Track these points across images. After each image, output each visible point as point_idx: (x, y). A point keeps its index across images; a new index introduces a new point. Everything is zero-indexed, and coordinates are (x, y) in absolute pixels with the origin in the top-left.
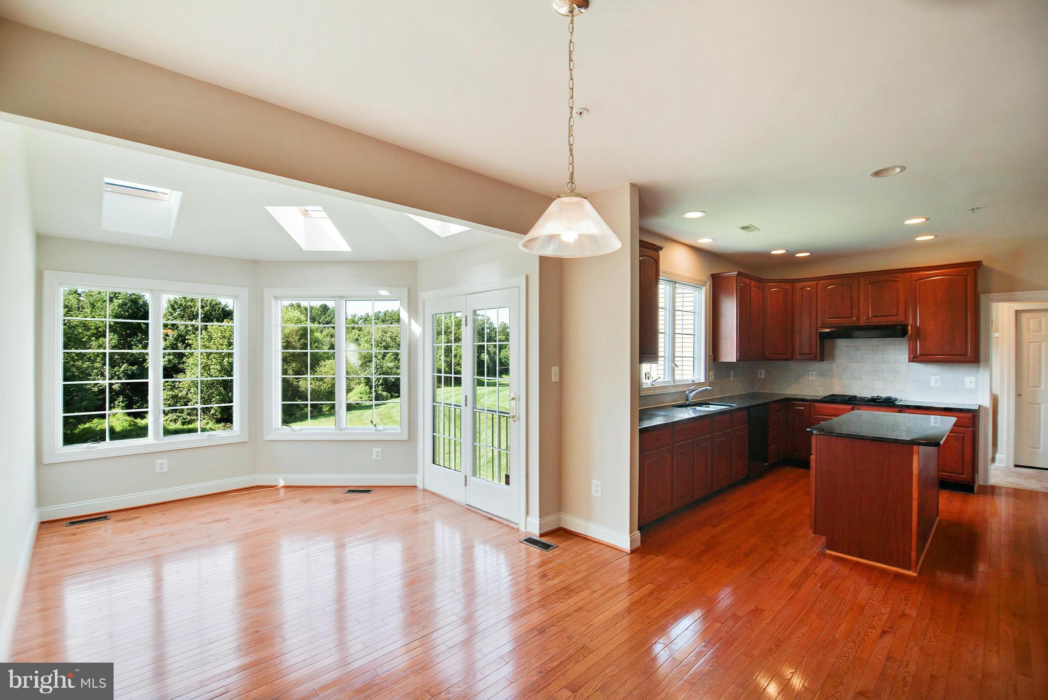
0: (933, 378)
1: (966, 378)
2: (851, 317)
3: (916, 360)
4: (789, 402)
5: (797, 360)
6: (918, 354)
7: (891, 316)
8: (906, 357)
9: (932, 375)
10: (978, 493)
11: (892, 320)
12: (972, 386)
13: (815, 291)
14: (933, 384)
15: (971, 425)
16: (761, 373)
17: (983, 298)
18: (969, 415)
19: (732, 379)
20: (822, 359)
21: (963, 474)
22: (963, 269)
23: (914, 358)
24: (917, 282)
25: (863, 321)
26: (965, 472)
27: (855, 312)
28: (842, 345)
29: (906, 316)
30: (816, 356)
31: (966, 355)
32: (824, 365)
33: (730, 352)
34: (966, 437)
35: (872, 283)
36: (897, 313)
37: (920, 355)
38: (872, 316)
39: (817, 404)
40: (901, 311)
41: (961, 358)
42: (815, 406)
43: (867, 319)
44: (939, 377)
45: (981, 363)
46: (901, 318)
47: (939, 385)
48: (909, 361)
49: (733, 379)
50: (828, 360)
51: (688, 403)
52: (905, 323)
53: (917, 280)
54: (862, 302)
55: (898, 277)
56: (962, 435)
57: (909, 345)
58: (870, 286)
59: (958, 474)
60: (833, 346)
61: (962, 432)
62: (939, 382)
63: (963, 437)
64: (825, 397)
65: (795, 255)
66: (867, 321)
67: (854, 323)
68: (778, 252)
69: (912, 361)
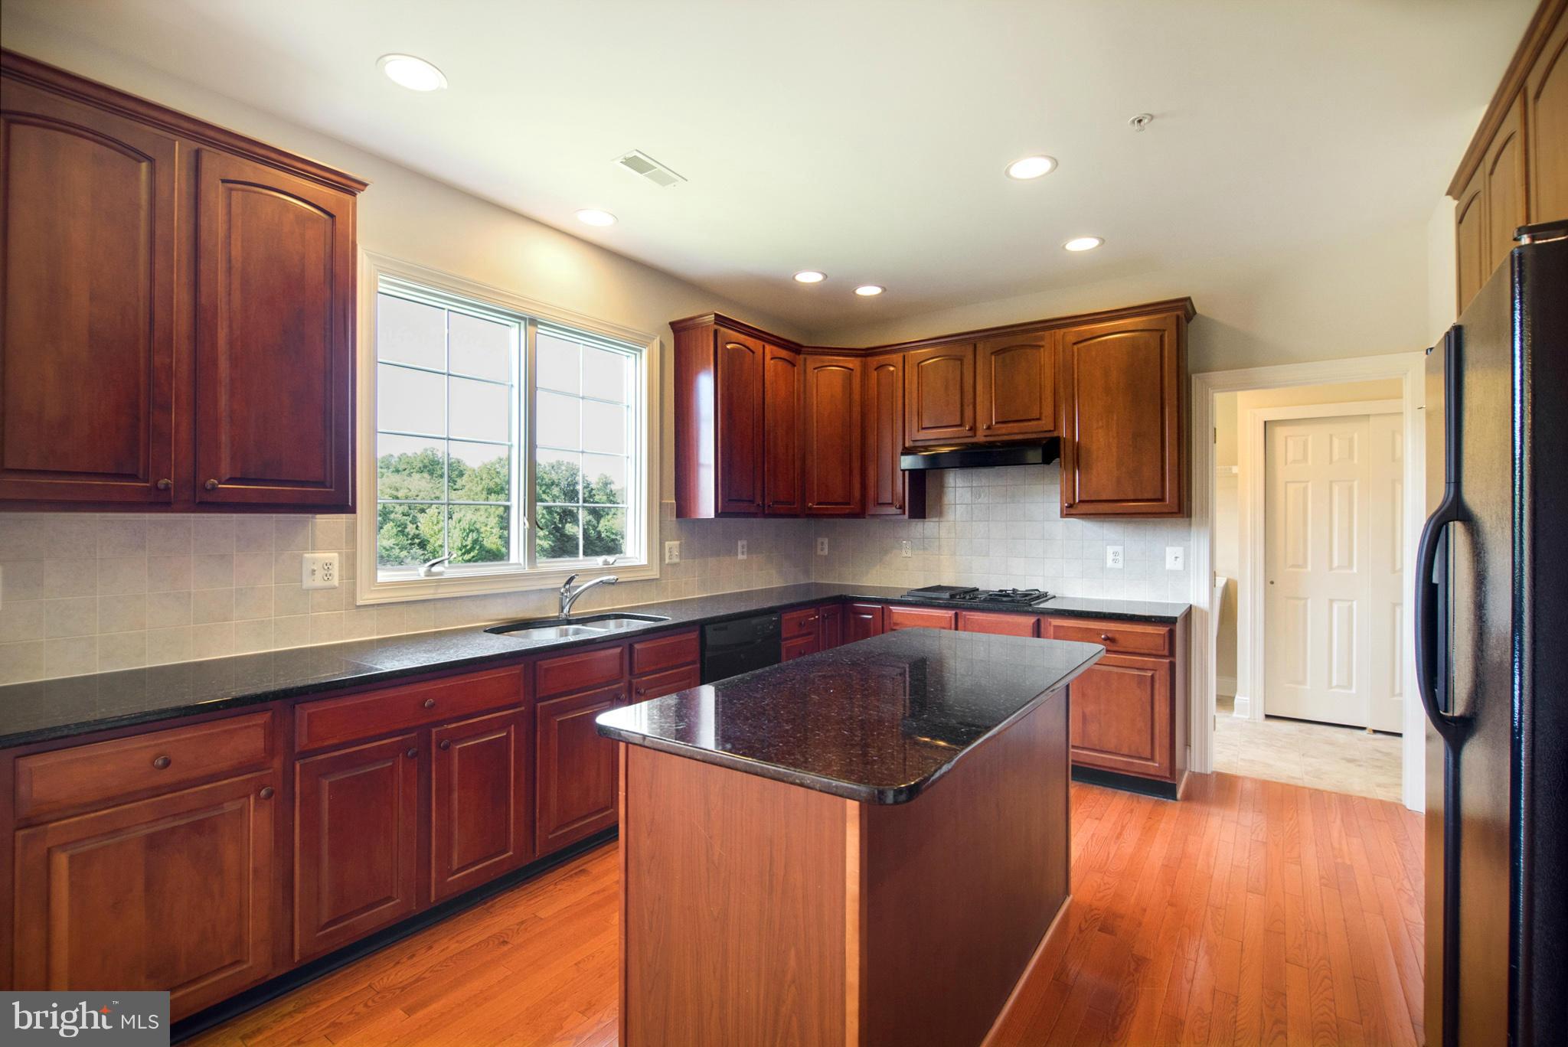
0: (1110, 550)
1: (1168, 549)
2: (960, 425)
3: (1073, 511)
5: (873, 516)
6: (1077, 501)
7: (1029, 420)
8: (1055, 505)
9: (1108, 545)
12: (1179, 565)
13: (901, 374)
14: (1110, 563)
15: (1166, 652)
16: (822, 543)
17: (1196, 381)
18: (1164, 627)
19: (740, 557)
20: (922, 515)
23: (1071, 509)
24: (1075, 347)
25: (982, 434)
26: (1157, 756)
27: (968, 413)
28: (955, 484)
29: (1056, 426)
30: (902, 506)
31: (1162, 499)
32: (928, 527)
33: (704, 498)
34: (1157, 677)
35: (996, 353)
36: (1041, 414)
37: (1080, 501)
38: (996, 423)
39: (895, 609)
40: (1048, 410)
41: (1155, 507)
42: (891, 610)
43: (989, 428)
44: (1119, 549)
45: (1193, 519)
46: (1046, 423)
47: (1120, 565)
48: (1062, 516)
49: (745, 557)
50: (932, 517)
51: (563, 616)
52: (1055, 434)
53: (1075, 344)
54: (980, 392)
55: (1041, 338)
56: (1149, 674)
57: (1063, 482)
58: (993, 357)
59: (1142, 760)
60: (943, 486)
61: (1150, 666)
62: (1120, 558)
64: (911, 592)
65: (854, 292)
66: (988, 432)
67: (967, 437)
68: (809, 278)
69: (1068, 515)
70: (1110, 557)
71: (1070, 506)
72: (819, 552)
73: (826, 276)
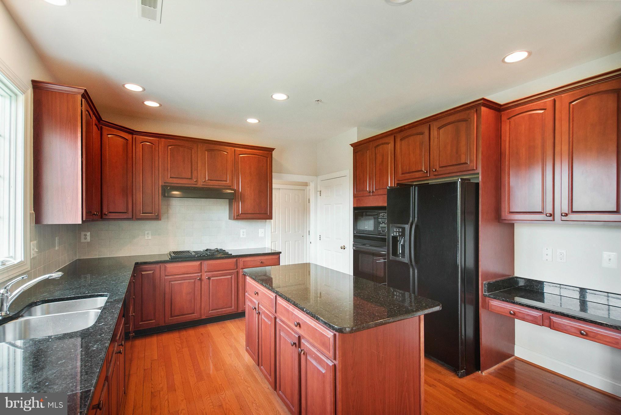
0: (242, 231)
1: (260, 230)
2: (191, 179)
3: (239, 217)
6: (240, 213)
7: (222, 181)
9: (241, 229)
11: (223, 185)
12: (263, 235)
14: (241, 236)
15: (278, 264)
16: (86, 235)
18: (277, 257)
25: (201, 183)
27: (195, 173)
28: (176, 204)
29: (232, 185)
30: (158, 215)
31: (267, 214)
32: (159, 224)
35: (208, 150)
36: (226, 179)
38: (208, 180)
39: (169, 265)
41: (264, 216)
42: (165, 266)
44: (245, 230)
46: (229, 183)
47: (245, 236)
49: (58, 248)
53: (239, 155)
54: (200, 166)
55: (227, 149)
58: (206, 152)
60: (170, 206)
62: (245, 234)
65: (143, 103)
66: (204, 183)
67: (194, 184)
68: (133, 88)
69: (236, 219)
70: (241, 233)
71: (238, 215)
72: (83, 240)
73: (144, 90)
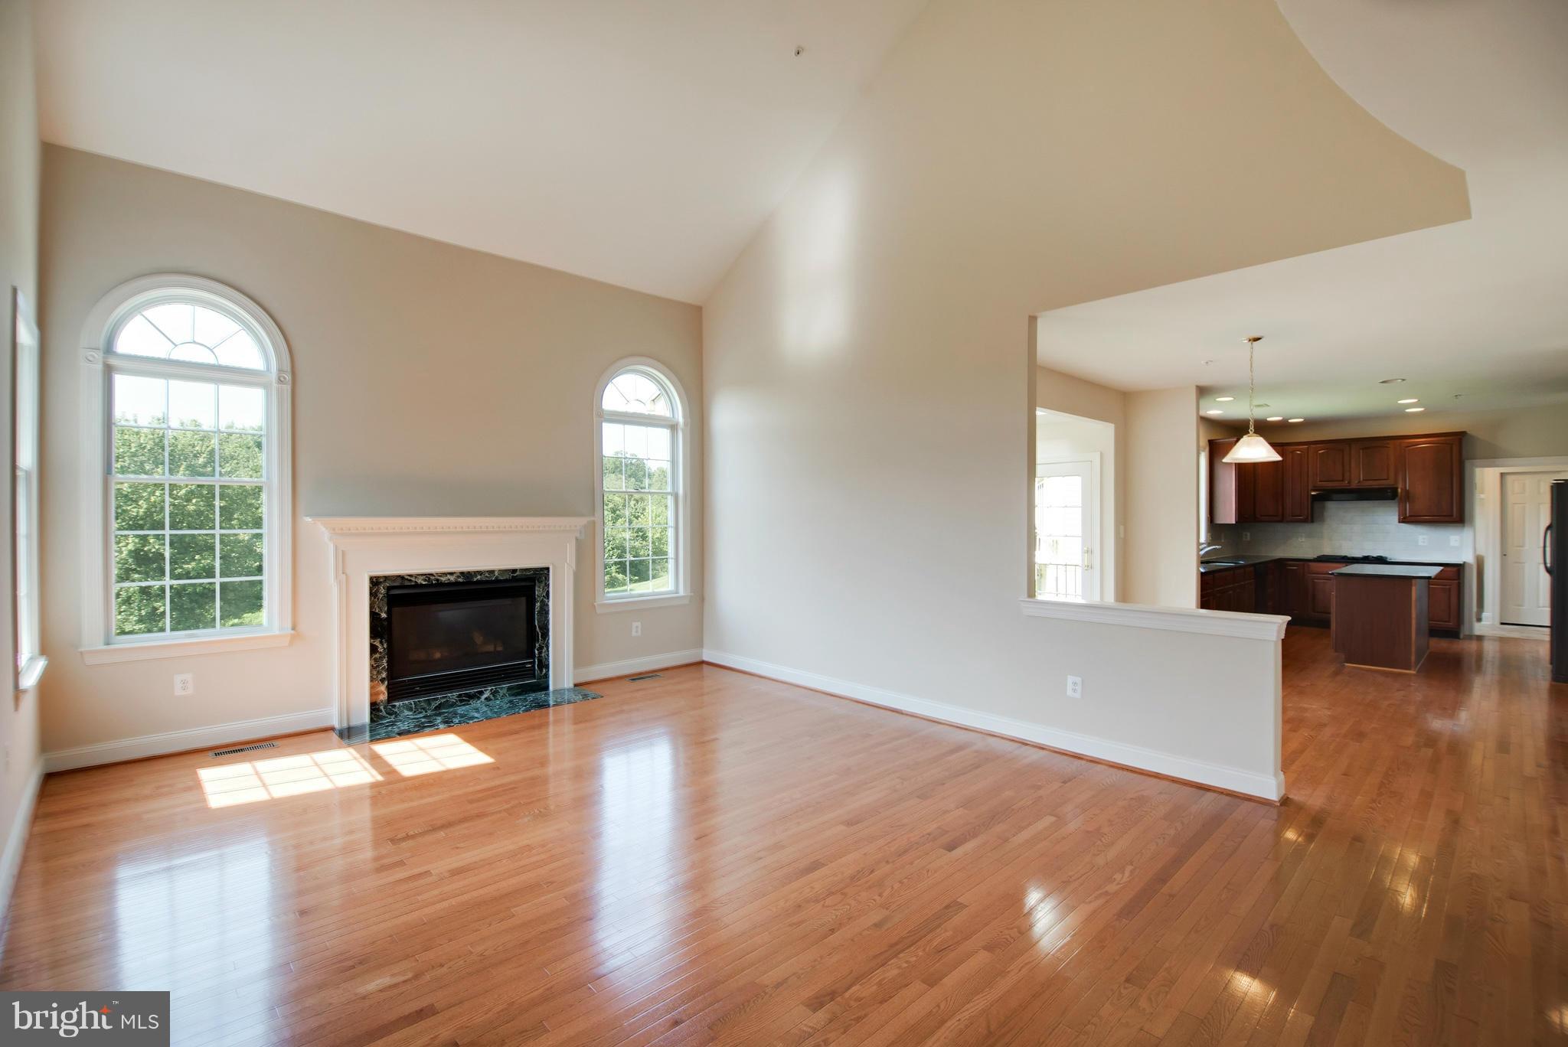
0: (1421, 538)
1: (1452, 537)
2: (1342, 481)
3: (1405, 521)
4: (1282, 563)
5: (1288, 522)
6: (1407, 516)
7: (1382, 480)
8: (1396, 518)
9: (1420, 535)
10: (1464, 639)
11: (1384, 483)
12: (1457, 544)
14: (1420, 543)
15: (1457, 579)
16: (1246, 535)
17: (1468, 464)
18: (1455, 569)
20: (1312, 521)
21: (1449, 622)
22: (1451, 438)
23: (1404, 519)
24: (1406, 449)
25: (1354, 485)
26: (1451, 620)
27: (1347, 475)
28: (1331, 506)
29: (1396, 481)
30: (1307, 518)
31: (1452, 516)
32: (1314, 527)
33: (1228, 514)
34: (1452, 589)
35: (1363, 449)
36: (1388, 477)
37: (1409, 517)
38: (1363, 480)
39: (1312, 564)
40: (1392, 475)
41: (1447, 519)
42: (1309, 566)
43: (1359, 482)
44: (1426, 537)
45: (1466, 524)
46: (1390, 482)
47: (1426, 544)
48: (1399, 522)
50: (1318, 522)
52: (1396, 487)
53: (1406, 447)
54: (1353, 465)
55: (1388, 444)
56: (1448, 587)
57: (1399, 507)
58: (1361, 451)
59: (1446, 622)
60: (1323, 508)
61: (1449, 584)
62: (1427, 540)
63: (1450, 589)
64: (1317, 558)
66: (1358, 484)
67: (1346, 486)
69: (1403, 522)
70: (1421, 541)
71: (1404, 518)
72: (1244, 539)
